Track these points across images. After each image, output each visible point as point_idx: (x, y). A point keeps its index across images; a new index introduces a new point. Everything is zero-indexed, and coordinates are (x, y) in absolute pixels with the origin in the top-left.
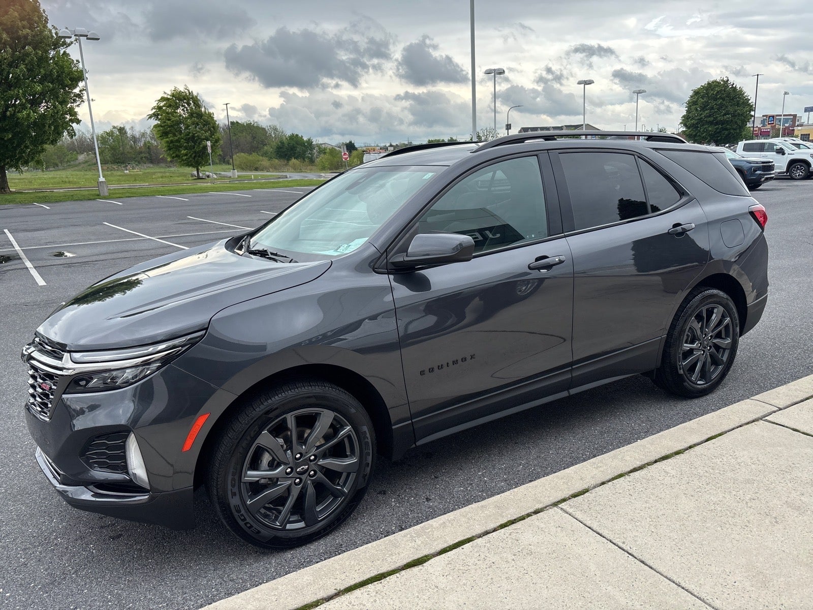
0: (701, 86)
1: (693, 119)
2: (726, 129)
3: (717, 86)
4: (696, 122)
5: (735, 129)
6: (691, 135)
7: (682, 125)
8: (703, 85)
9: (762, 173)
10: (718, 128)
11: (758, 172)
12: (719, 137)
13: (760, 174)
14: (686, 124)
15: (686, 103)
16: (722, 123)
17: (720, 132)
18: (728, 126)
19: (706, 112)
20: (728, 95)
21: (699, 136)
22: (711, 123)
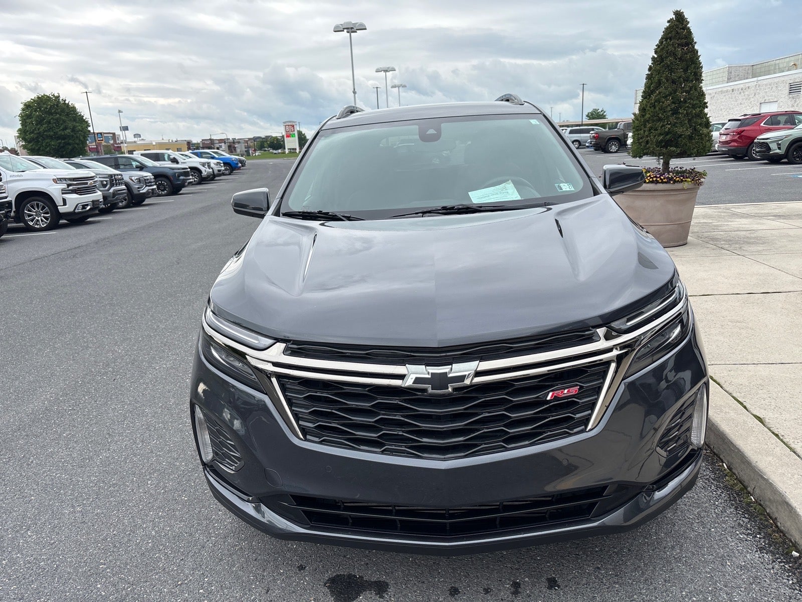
0: (31, 99)
1: (33, 132)
2: (69, 144)
3: (49, 100)
4: (36, 136)
5: (78, 144)
6: (34, 149)
7: (21, 139)
8: (33, 98)
9: (185, 178)
10: (60, 143)
11: (182, 178)
12: (63, 151)
13: (184, 179)
14: (25, 138)
15: (19, 116)
16: (64, 137)
17: (63, 147)
18: (70, 141)
19: (44, 126)
20: (63, 111)
21: (43, 150)
22: (51, 137)
